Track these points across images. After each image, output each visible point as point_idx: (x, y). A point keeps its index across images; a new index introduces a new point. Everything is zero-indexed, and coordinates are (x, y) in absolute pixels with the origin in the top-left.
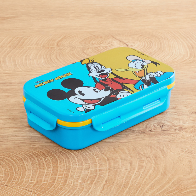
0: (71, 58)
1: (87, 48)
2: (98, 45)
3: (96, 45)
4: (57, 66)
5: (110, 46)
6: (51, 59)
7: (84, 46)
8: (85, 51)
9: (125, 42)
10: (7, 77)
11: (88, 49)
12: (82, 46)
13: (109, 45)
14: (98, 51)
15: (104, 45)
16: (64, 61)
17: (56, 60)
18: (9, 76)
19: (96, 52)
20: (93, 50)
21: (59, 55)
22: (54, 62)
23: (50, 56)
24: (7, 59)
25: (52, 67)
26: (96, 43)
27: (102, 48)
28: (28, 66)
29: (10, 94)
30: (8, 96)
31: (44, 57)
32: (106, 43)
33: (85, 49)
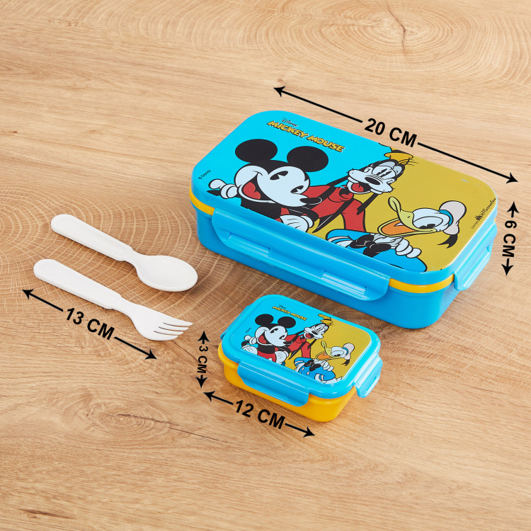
0: (292, 37)
1: (331, 23)
2: (354, 22)
3: (349, 21)
4: (260, 50)
5: (372, 27)
6: (256, 33)
7: (327, 18)
8: (323, 30)
9: (405, 23)
10: (164, 55)
11: (332, 25)
12: (323, 18)
13: (374, 24)
14: (346, 32)
15: (363, 24)
16: (277, 42)
17: (263, 38)
18: (167, 53)
19: (341, 34)
20: (339, 29)
21: (274, 30)
22: (258, 40)
23: (258, 27)
24: (182, 19)
25: (249, 50)
26: (352, 17)
27: (356, 28)
28: (210, 39)
29: (150, 89)
30: (144, 92)
31: (246, 28)
32: (369, 19)
33: (326, 25)
